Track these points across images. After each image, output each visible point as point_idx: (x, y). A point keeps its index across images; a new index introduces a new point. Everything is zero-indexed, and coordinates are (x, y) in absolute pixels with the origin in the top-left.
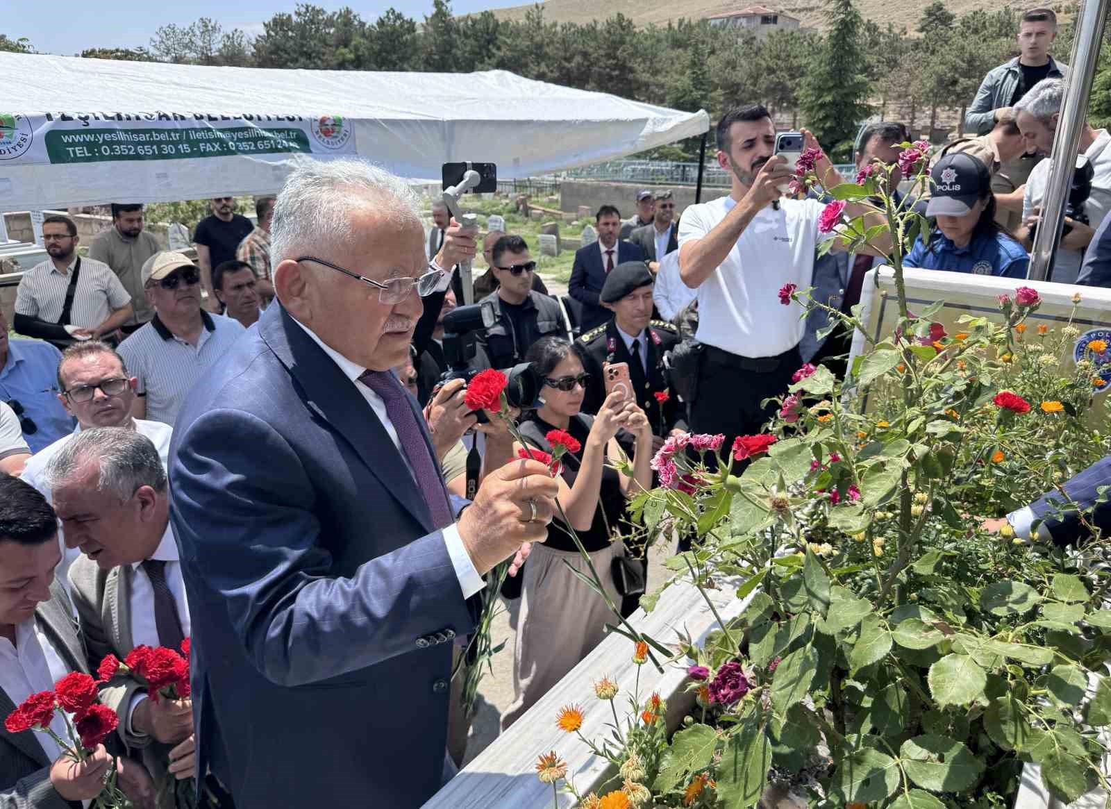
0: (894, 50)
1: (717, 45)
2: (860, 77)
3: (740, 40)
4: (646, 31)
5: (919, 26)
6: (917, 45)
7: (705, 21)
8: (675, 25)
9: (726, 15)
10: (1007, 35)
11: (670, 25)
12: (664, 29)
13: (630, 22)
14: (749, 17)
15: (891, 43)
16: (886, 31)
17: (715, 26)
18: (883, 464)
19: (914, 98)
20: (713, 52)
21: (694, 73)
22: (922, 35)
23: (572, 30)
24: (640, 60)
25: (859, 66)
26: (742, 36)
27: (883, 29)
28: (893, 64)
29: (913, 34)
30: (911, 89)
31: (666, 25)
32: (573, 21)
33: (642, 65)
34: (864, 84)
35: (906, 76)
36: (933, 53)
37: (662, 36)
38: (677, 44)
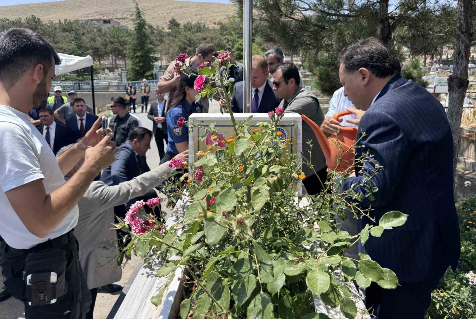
0: (161, 36)
1: (85, 31)
2: (150, 46)
3: (95, 30)
4: (48, 24)
5: (168, 27)
6: (169, 34)
7: (77, 21)
8: (63, 22)
9: (87, 19)
10: (200, 32)
11: (60, 22)
12: (57, 23)
13: (39, 20)
14: (98, 20)
15: (159, 33)
16: (156, 28)
17: (82, 23)
18: (258, 190)
19: (172, 54)
20: (83, 34)
21: (77, 42)
22: (170, 31)
23: (7, 22)
24: (47, 37)
25: (149, 41)
26: (96, 28)
27: (155, 27)
28: (161, 41)
29: (167, 30)
30: (170, 51)
31: (58, 22)
32: (8, 18)
33: (49, 39)
34: (152, 48)
35: (167, 46)
36: (175, 37)
37: (57, 26)
38: (65, 30)
